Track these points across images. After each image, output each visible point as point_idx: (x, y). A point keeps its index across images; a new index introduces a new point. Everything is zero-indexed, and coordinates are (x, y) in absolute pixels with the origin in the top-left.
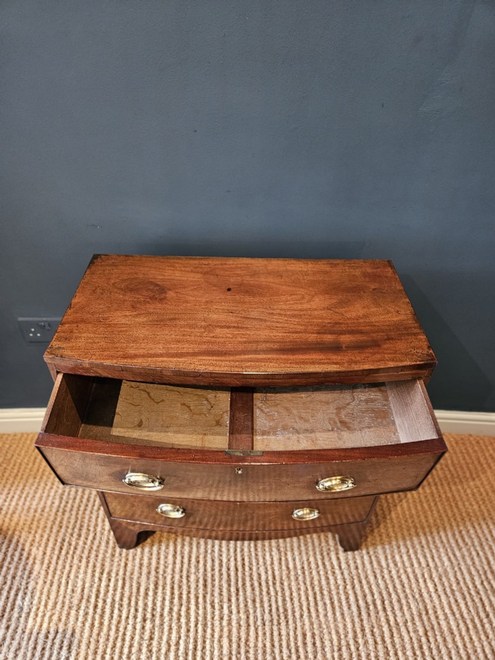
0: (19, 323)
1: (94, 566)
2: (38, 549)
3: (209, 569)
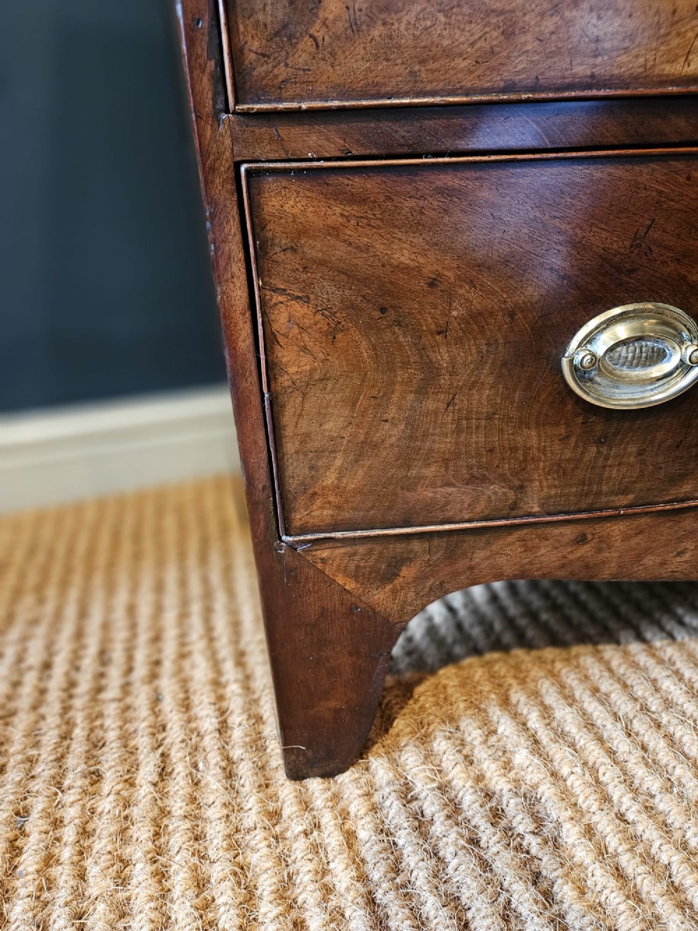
1: (201, 884)
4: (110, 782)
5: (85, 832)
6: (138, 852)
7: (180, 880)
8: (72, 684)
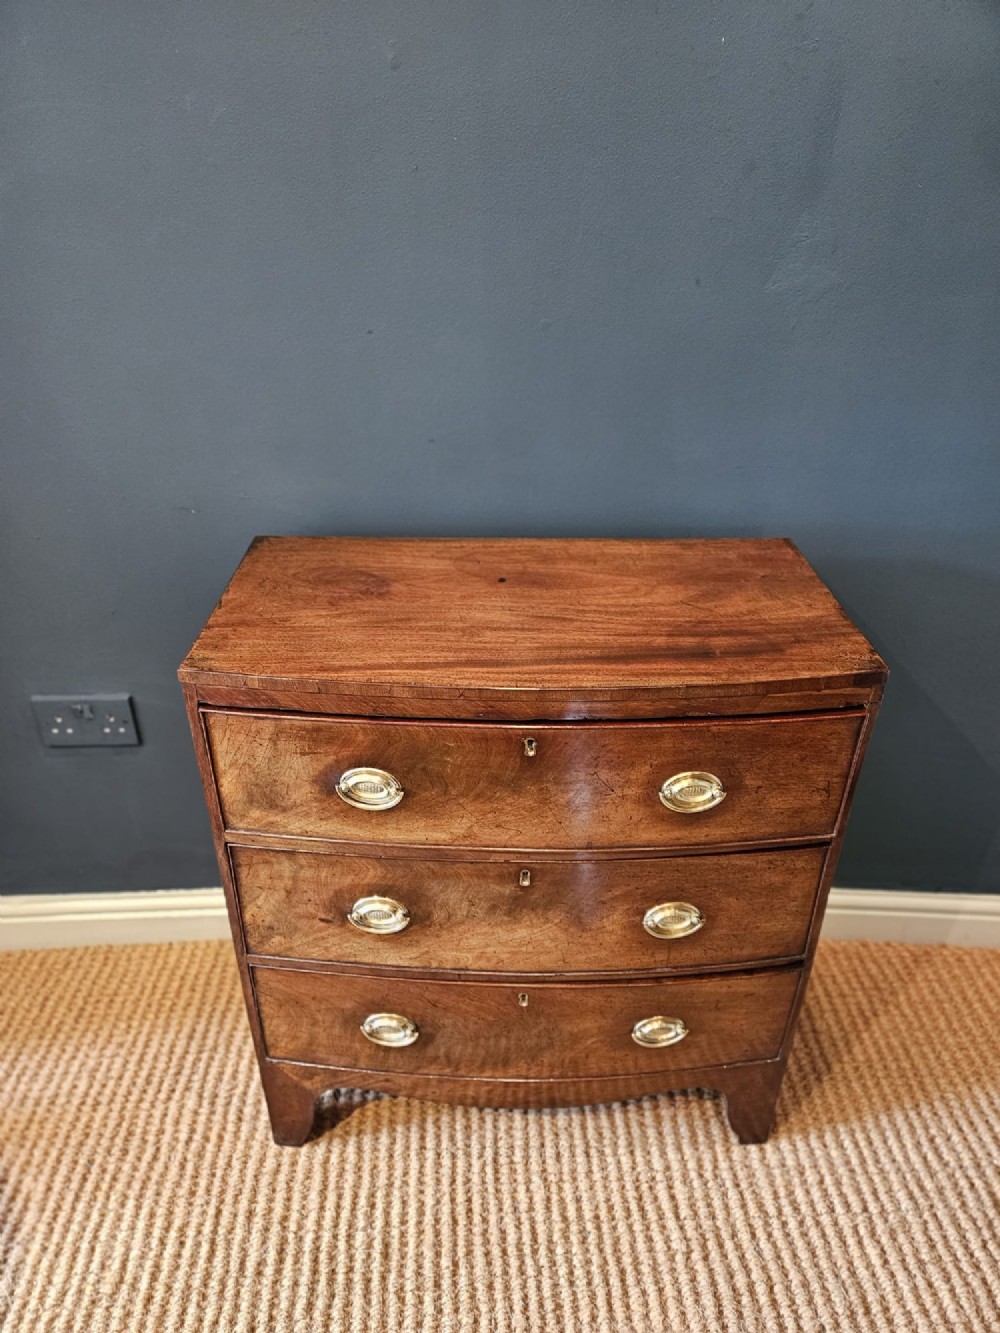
0: (33, 705)
1: (152, 1215)
2: (35, 1179)
3: (395, 1220)
4: (130, 1157)
5: (114, 1179)
6: (132, 1194)
7: (144, 1212)
8: (129, 1093)
